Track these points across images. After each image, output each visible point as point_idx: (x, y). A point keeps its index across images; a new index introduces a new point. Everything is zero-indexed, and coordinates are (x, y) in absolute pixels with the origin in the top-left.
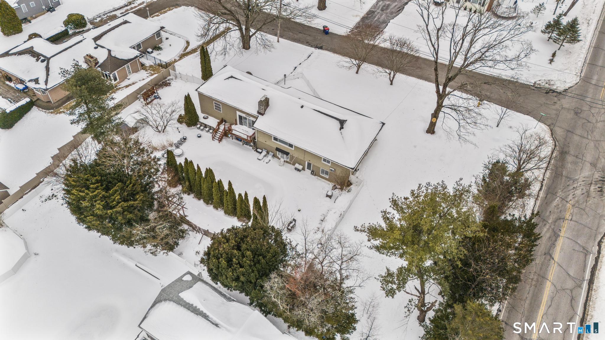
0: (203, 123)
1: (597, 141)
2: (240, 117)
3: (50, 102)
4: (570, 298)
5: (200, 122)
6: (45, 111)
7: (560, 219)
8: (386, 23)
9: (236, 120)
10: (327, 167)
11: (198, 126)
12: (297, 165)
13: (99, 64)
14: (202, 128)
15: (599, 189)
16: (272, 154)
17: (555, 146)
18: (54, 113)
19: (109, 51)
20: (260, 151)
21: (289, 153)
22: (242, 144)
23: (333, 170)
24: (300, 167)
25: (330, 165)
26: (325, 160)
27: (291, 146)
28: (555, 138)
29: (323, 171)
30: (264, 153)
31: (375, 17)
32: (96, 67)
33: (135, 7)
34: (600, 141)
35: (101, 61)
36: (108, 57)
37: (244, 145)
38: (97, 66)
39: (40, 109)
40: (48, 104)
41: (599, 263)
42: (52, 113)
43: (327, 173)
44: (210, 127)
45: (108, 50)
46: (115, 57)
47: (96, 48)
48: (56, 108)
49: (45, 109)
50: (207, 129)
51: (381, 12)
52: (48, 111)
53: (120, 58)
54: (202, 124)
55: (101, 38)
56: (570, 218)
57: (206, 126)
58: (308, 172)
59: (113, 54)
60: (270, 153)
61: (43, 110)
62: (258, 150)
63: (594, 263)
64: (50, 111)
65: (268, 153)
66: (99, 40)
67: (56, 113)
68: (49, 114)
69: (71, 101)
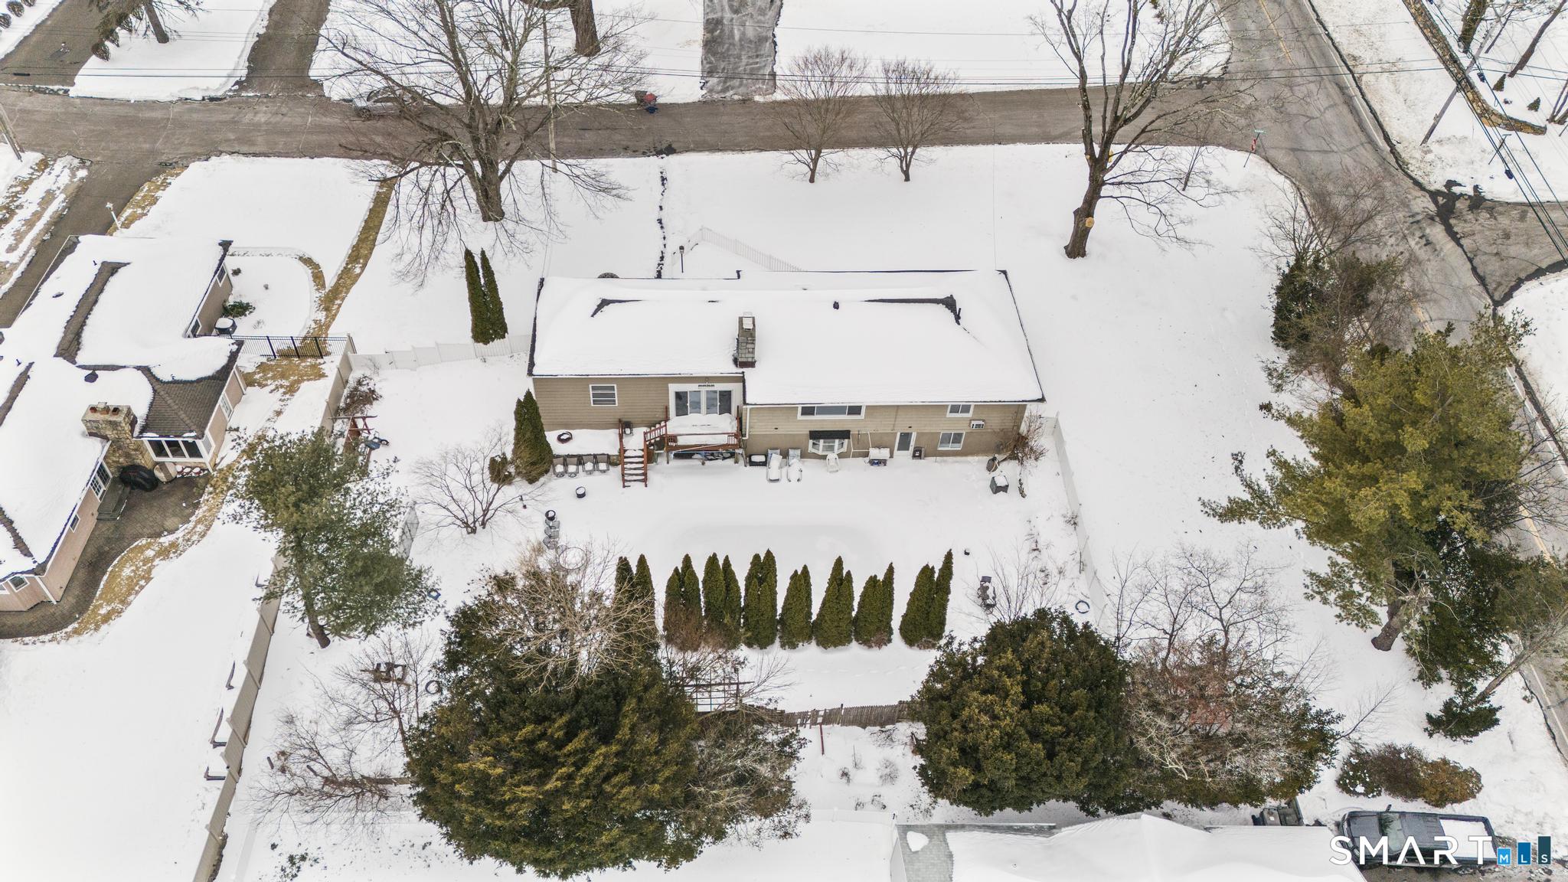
0: (569, 456)
1: (1350, 150)
2: (680, 397)
3: (43, 603)
5: (558, 456)
6: (50, 636)
8: (766, 39)
9: (667, 409)
10: (960, 423)
11: (560, 468)
12: (875, 453)
13: (140, 422)
14: (572, 468)
15: (1423, 241)
16: (798, 452)
17: (1297, 187)
18: (86, 628)
19: (146, 371)
20: (762, 458)
21: (849, 432)
22: (699, 463)
23: (981, 423)
24: (884, 453)
25: (969, 415)
26: (955, 409)
27: (855, 410)
28: (1285, 172)
29: (946, 439)
30: (776, 459)
31: (732, 31)
32: (136, 433)
33: (37, 216)
34: (1354, 148)
35: (141, 411)
36: (155, 391)
37: (707, 463)
38: (137, 429)
39: (26, 639)
40: (39, 613)
41: (1529, 379)
42: (76, 632)
43: (957, 438)
44: (595, 456)
45: (138, 368)
46: (175, 382)
47: (91, 378)
48: (81, 614)
49: (46, 633)
50: (589, 466)
51: (735, 16)
52: (59, 634)
53: (193, 377)
54: (566, 460)
55: (79, 343)
56: (1427, 316)
57: (580, 460)
58: (904, 457)
59: (165, 377)
60: (791, 452)
61: (42, 637)
62: (755, 459)
63: (1521, 383)
64: (70, 628)
65: (785, 455)
66: (79, 349)
67: (92, 626)
68: (74, 640)
69: (110, 569)
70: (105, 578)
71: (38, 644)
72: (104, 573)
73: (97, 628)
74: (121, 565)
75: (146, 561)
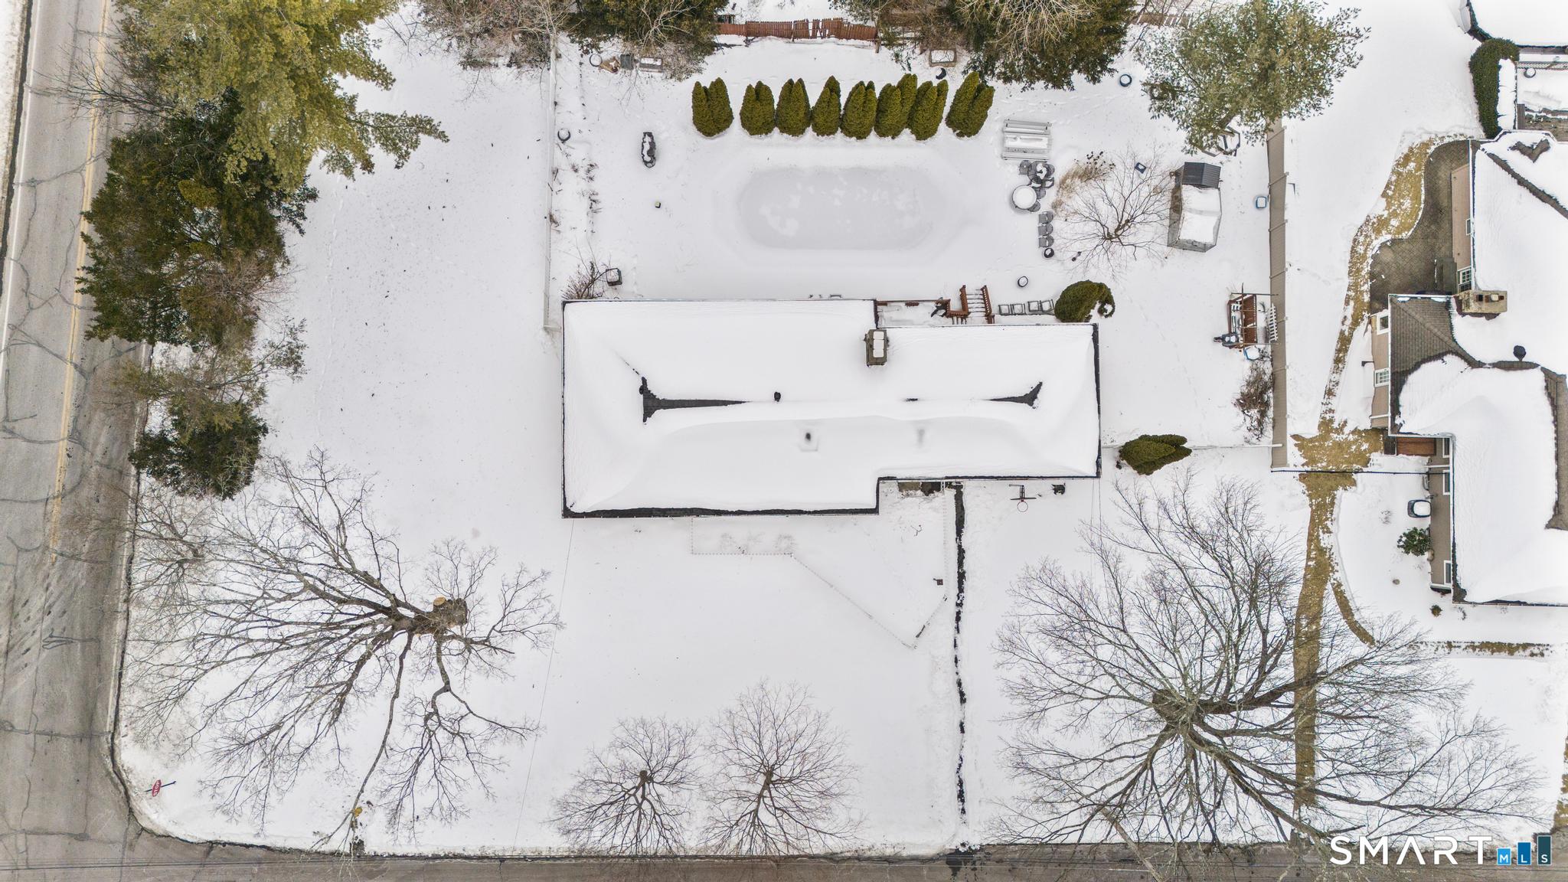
4: (32, 290)
6: (1447, 140)
7: (73, 490)
13: (1454, 311)
17: (112, 751)
18: (1420, 149)
19: (1474, 364)
28: (116, 785)
36: (1454, 340)
42: (1426, 145)
45: (1483, 367)
46: (1439, 356)
47: (1519, 351)
48: (1429, 162)
49: (1450, 144)
52: (1438, 143)
53: (1425, 367)
55: (1549, 395)
56: (49, 507)
59: (1450, 359)
61: (1451, 140)
64: (1432, 148)
66: (1547, 388)
67: (1415, 151)
68: (1425, 138)
69: (1422, 206)
70: (1423, 197)
71: (1451, 134)
72: (1425, 201)
73: (1411, 149)
74: (1415, 211)
75: (1394, 214)
